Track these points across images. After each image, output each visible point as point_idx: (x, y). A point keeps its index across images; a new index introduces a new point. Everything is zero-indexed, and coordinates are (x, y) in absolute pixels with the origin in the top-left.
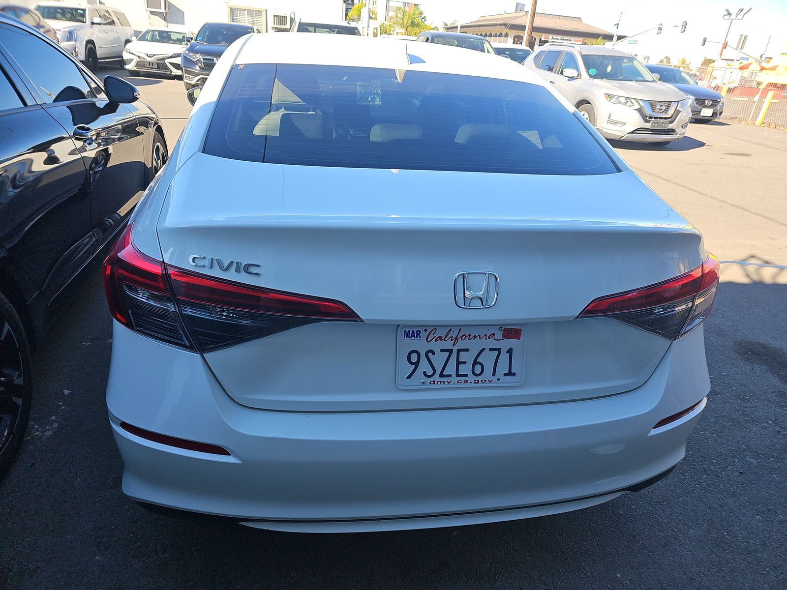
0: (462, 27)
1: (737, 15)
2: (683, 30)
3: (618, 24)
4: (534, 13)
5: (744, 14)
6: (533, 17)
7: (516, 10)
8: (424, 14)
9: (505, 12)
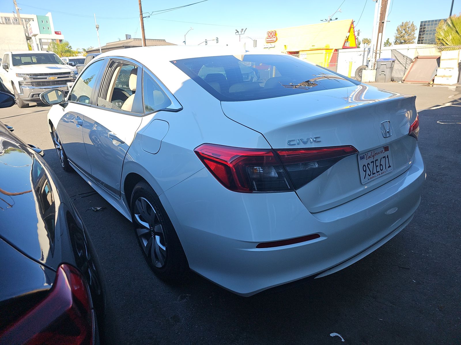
0: (102, 49)
1: (241, 32)
2: (217, 42)
3: (185, 41)
4: (145, 39)
5: (244, 31)
6: (145, 41)
7: (127, 38)
8: (70, 45)
9: (120, 40)
